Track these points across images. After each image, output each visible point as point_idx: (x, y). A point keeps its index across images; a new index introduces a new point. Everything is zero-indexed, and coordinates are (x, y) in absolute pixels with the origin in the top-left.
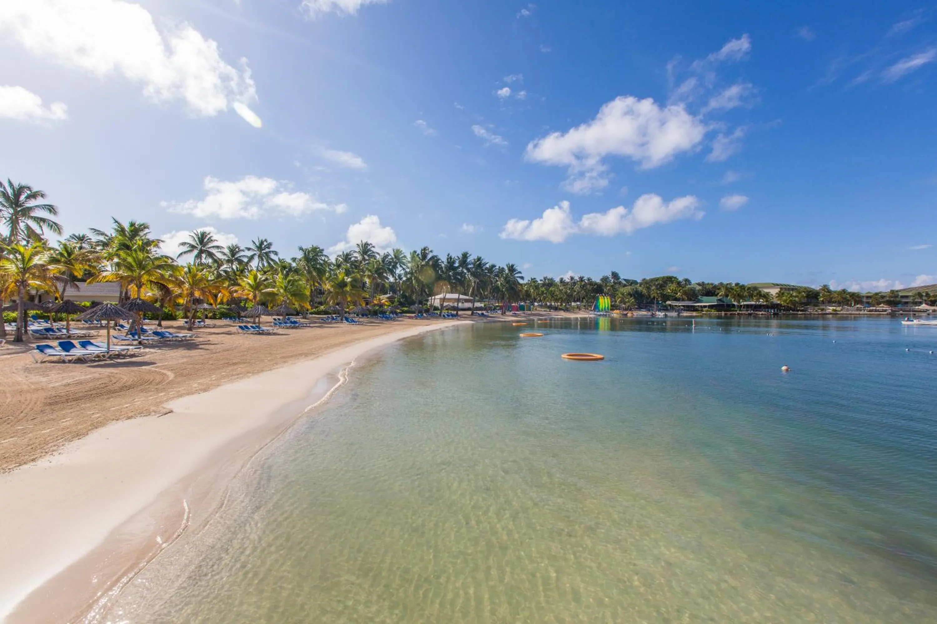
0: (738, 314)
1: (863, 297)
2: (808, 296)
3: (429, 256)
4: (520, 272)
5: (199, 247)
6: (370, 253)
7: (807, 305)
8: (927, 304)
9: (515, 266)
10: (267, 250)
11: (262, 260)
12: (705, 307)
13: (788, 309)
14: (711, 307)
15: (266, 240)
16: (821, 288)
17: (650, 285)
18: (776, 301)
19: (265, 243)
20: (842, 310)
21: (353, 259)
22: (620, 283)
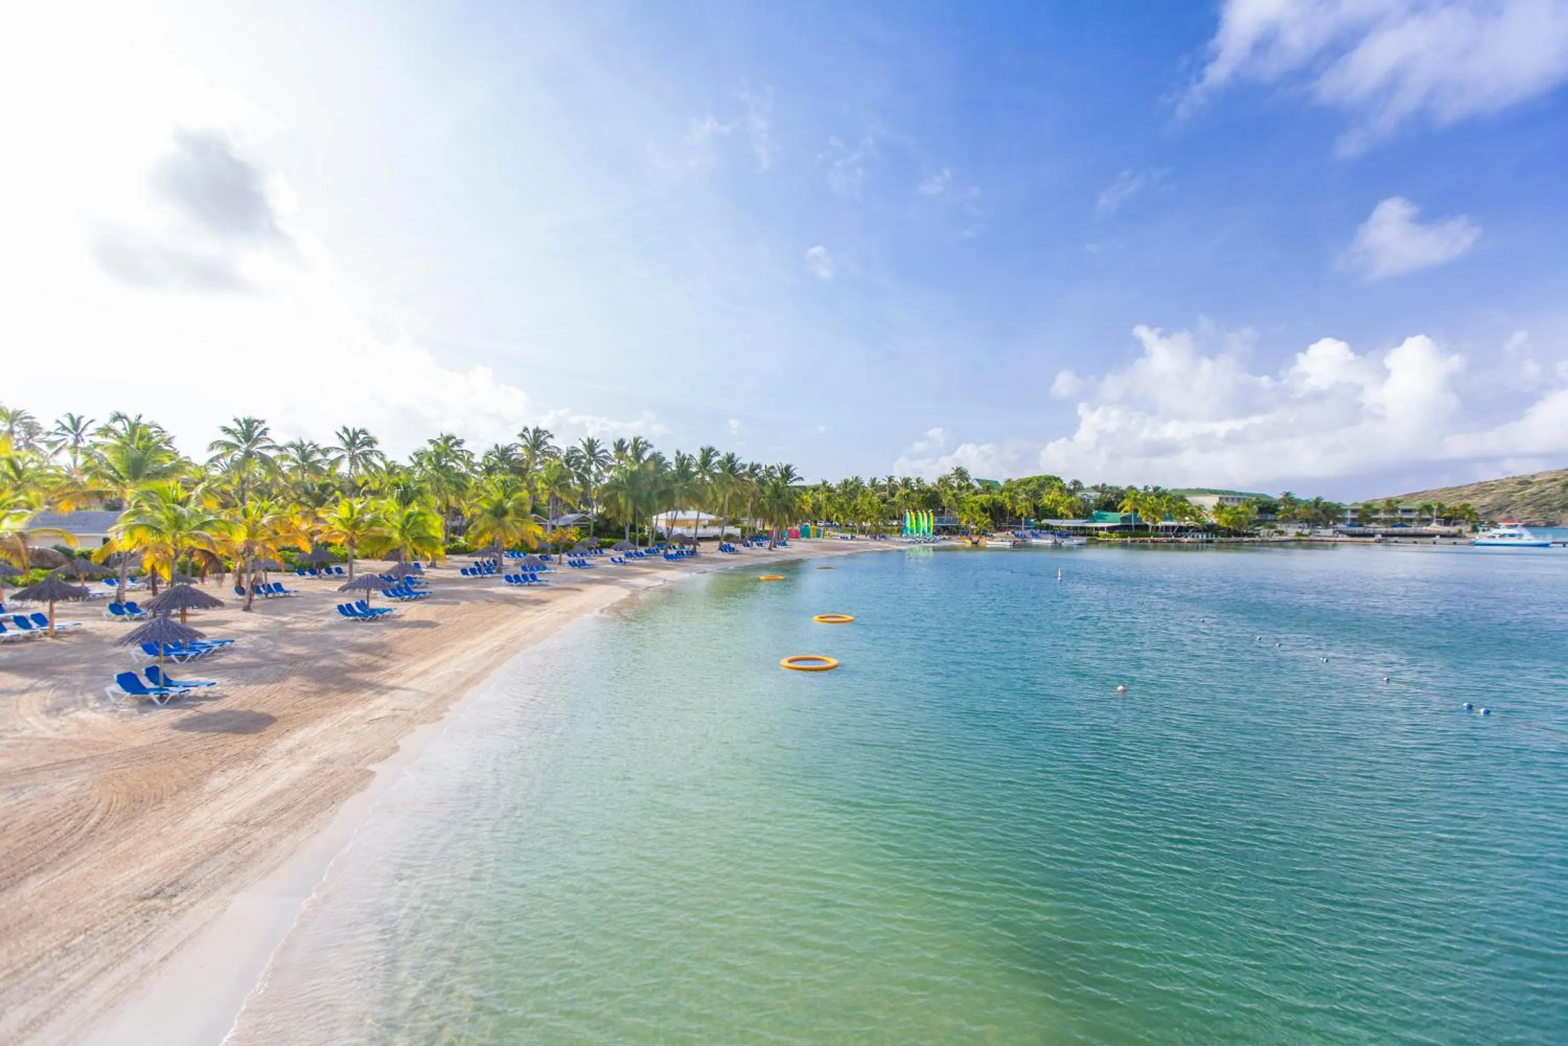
0: (1153, 541)
1: (1346, 510)
2: (1261, 510)
3: (646, 455)
4: (801, 479)
5: (244, 446)
6: (544, 447)
7: (1259, 525)
8: (1439, 523)
9: (792, 468)
10: (366, 448)
11: (357, 465)
12: (1102, 529)
13: (1229, 533)
14: (1111, 529)
15: (363, 431)
16: (1281, 497)
17: (1017, 493)
18: (1213, 520)
19: (361, 436)
20: (1310, 534)
21: (513, 457)
22: (969, 486)
